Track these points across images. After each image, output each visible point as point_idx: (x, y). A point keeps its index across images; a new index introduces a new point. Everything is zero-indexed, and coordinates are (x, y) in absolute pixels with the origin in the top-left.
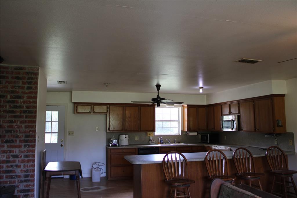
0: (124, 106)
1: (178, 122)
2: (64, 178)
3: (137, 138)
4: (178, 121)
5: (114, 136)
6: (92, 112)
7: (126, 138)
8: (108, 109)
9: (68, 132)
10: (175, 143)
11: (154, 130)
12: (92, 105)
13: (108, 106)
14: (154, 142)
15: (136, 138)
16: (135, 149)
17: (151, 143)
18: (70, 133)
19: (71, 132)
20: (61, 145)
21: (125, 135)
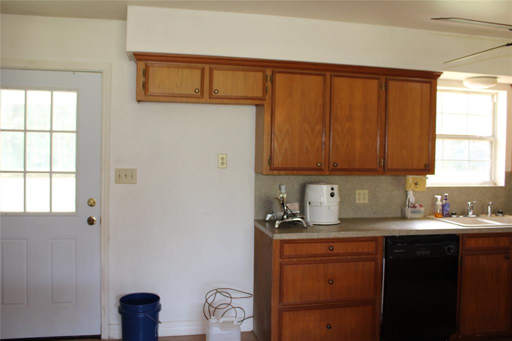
0: (328, 74)
1: (492, 143)
2: (103, 337)
3: (362, 196)
4: (492, 139)
5: (283, 187)
6: (206, 94)
7: (332, 195)
8: (269, 84)
9: (116, 169)
10: (487, 213)
11: (429, 168)
12: (207, 67)
13: (269, 72)
14: (422, 209)
15: (359, 194)
16: (374, 239)
17: (413, 212)
18: (123, 175)
19: (125, 170)
20: (91, 222)
21: (330, 187)
